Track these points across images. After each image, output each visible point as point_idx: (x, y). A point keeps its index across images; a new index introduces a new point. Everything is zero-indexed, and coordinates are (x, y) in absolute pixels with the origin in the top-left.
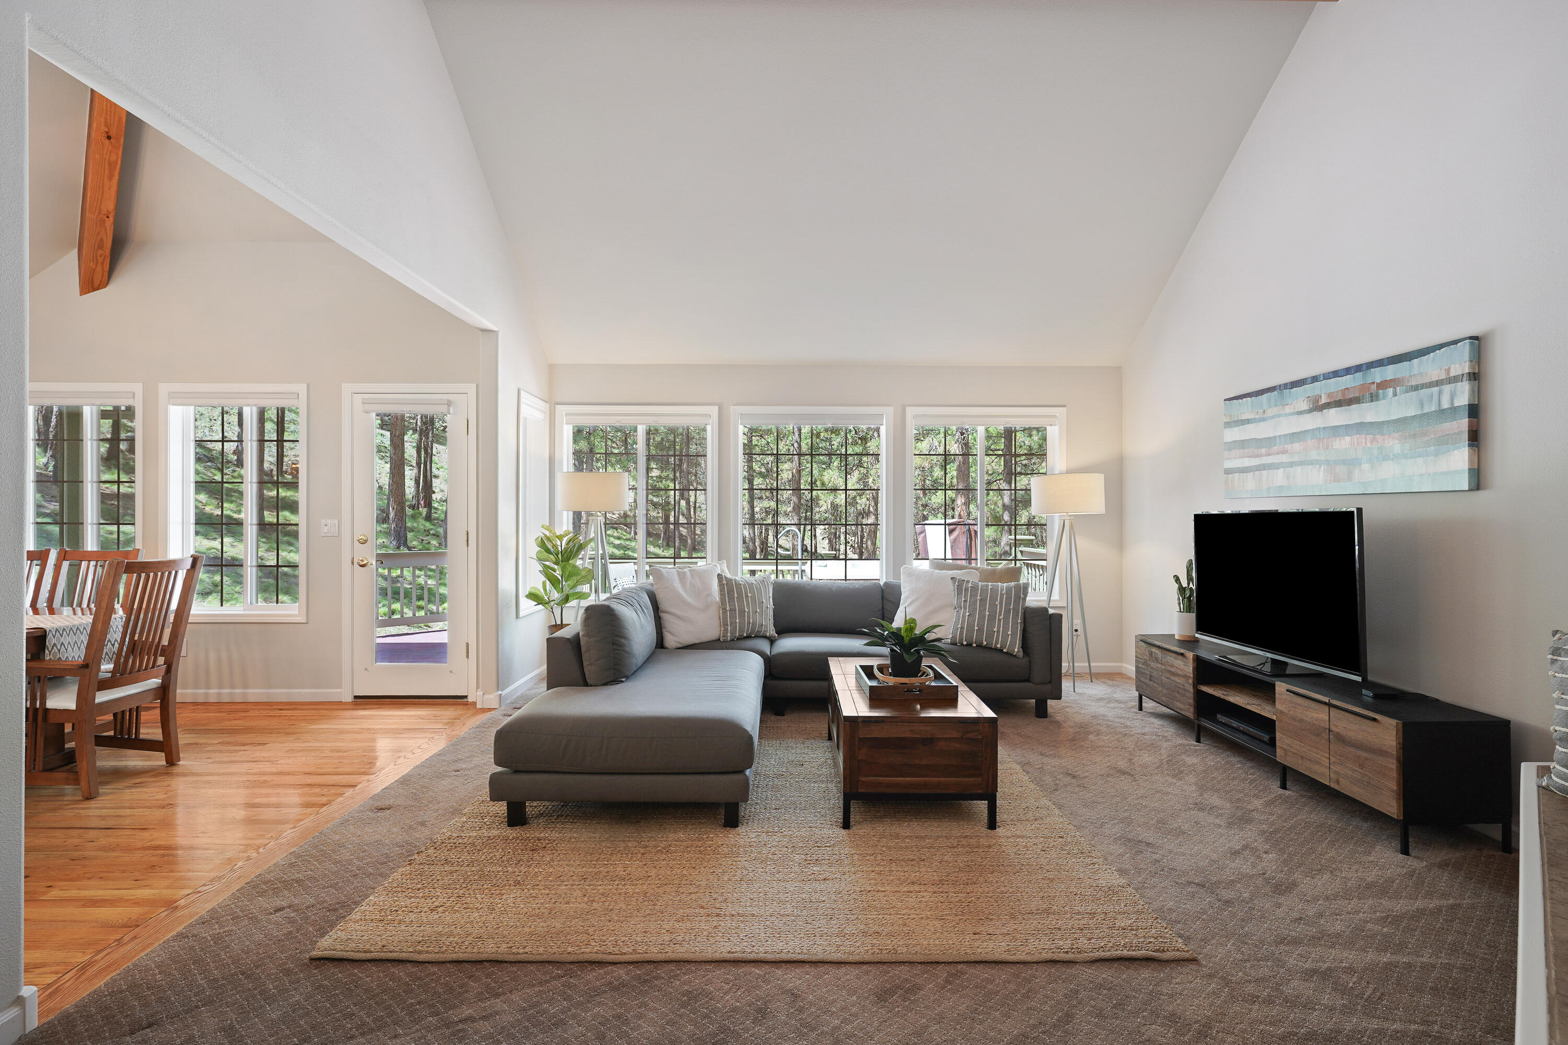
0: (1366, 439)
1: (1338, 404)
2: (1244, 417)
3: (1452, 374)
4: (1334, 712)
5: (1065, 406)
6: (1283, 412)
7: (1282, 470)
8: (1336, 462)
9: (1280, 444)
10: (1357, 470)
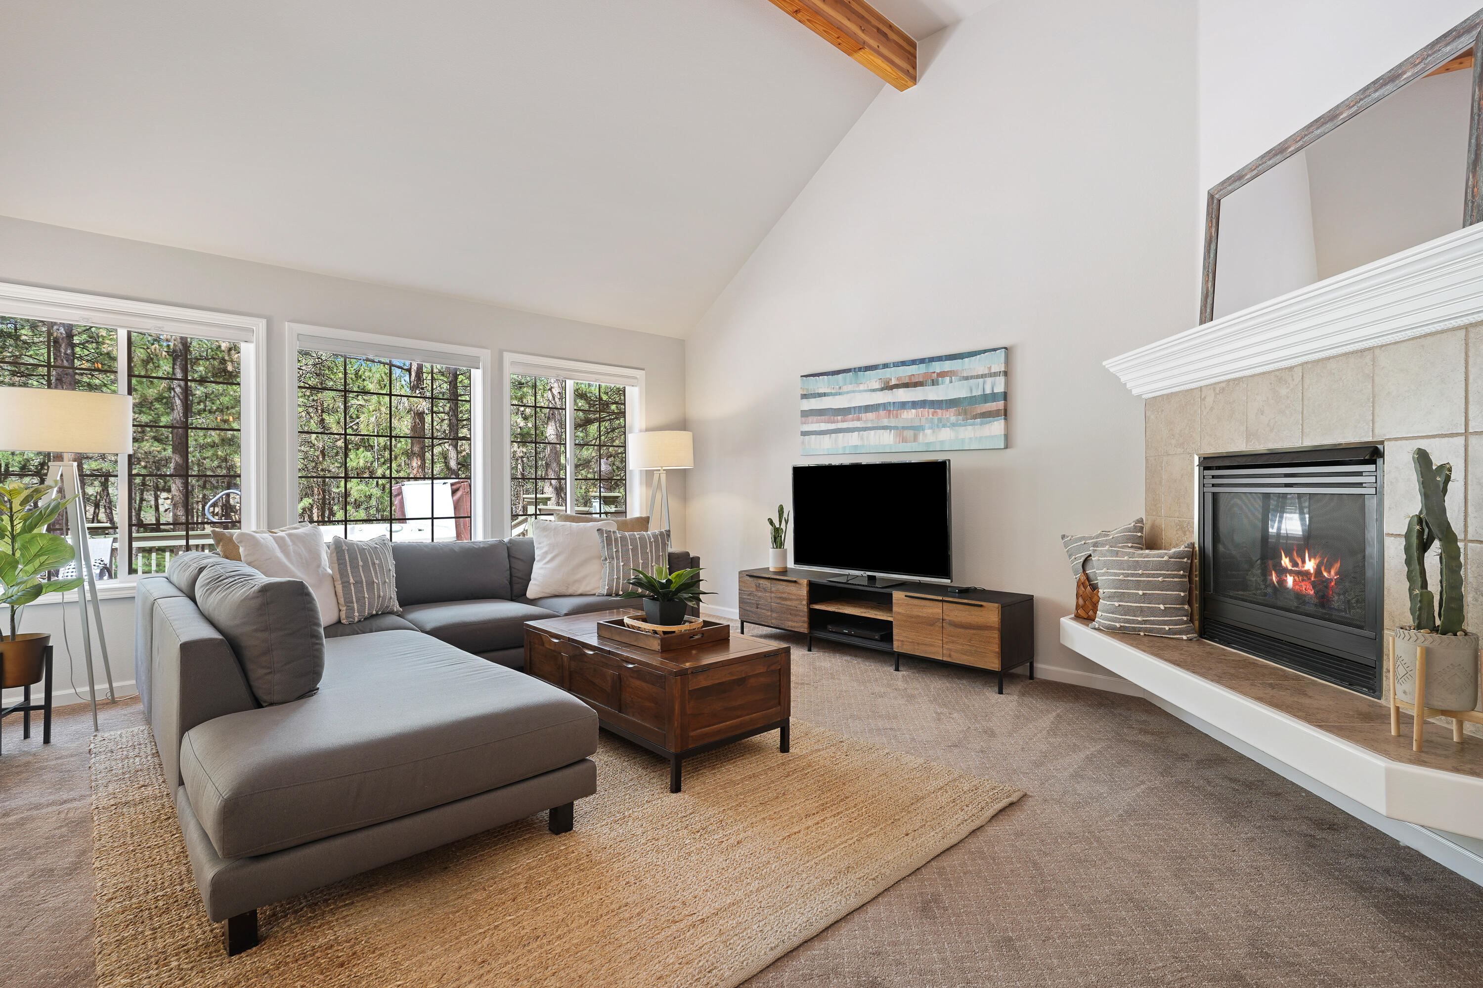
0: (928, 413)
1: (906, 385)
2: (821, 391)
3: (993, 371)
4: (946, 605)
5: (643, 369)
6: (857, 389)
7: (856, 433)
8: (904, 428)
9: (855, 414)
10: (921, 434)
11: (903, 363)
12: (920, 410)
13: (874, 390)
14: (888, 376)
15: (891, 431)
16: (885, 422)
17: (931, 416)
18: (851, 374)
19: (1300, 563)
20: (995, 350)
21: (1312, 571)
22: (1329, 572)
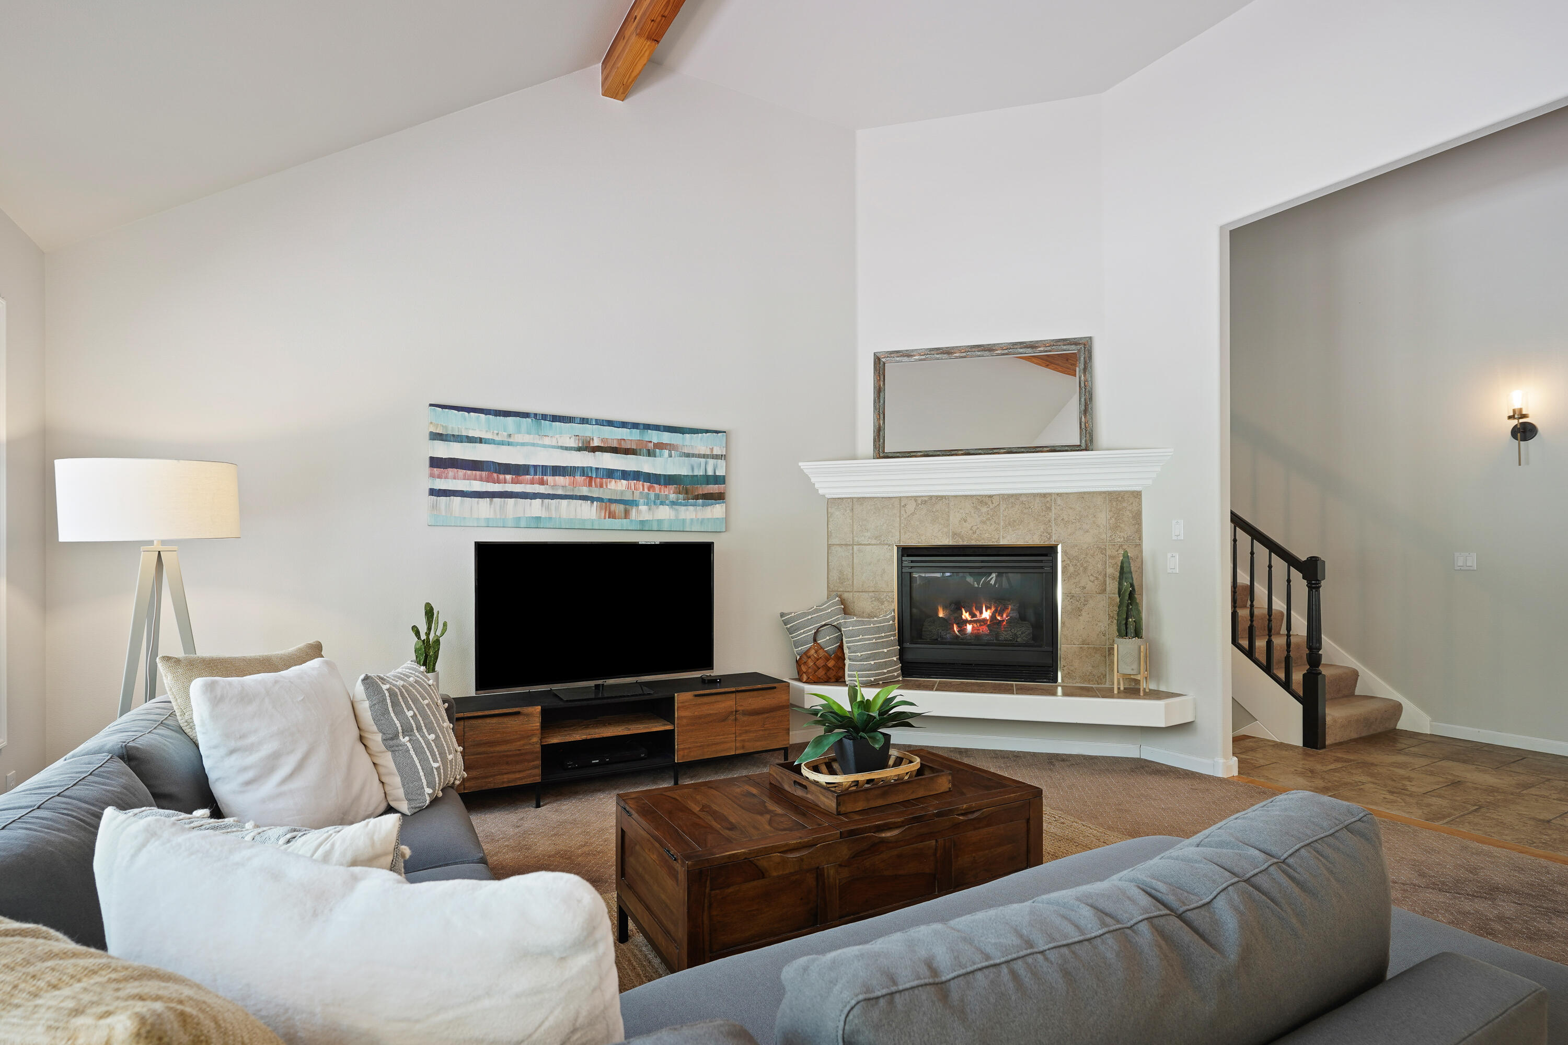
2: (473, 434)
3: (715, 453)
4: (739, 695)
6: (540, 442)
7: (538, 501)
8: (611, 501)
9: (535, 474)
10: (634, 510)
11: (610, 423)
12: (633, 483)
13: (566, 449)
14: (588, 434)
15: (592, 502)
16: (585, 491)
17: (646, 490)
18: (529, 420)
19: (978, 614)
20: (717, 432)
21: (988, 618)
22: (1002, 616)
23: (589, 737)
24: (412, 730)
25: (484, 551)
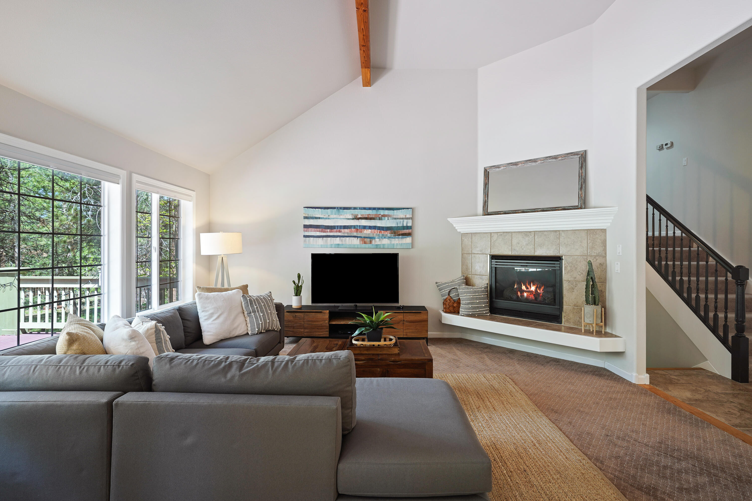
1: (366, 218)
2: (318, 216)
3: (407, 217)
4: (405, 314)
5: (194, 191)
6: (339, 217)
7: (339, 238)
8: (365, 237)
9: (338, 229)
10: (374, 241)
11: (365, 209)
12: (373, 230)
13: (348, 219)
14: (356, 213)
15: (358, 238)
16: (355, 234)
17: (378, 233)
18: (335, 210)
19: (529, 287)
20: (408, 209)
21: (534, 290)
22: (540, 290)
23: (346, 323)
24: (256, 312)
25: (315, 257)
